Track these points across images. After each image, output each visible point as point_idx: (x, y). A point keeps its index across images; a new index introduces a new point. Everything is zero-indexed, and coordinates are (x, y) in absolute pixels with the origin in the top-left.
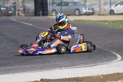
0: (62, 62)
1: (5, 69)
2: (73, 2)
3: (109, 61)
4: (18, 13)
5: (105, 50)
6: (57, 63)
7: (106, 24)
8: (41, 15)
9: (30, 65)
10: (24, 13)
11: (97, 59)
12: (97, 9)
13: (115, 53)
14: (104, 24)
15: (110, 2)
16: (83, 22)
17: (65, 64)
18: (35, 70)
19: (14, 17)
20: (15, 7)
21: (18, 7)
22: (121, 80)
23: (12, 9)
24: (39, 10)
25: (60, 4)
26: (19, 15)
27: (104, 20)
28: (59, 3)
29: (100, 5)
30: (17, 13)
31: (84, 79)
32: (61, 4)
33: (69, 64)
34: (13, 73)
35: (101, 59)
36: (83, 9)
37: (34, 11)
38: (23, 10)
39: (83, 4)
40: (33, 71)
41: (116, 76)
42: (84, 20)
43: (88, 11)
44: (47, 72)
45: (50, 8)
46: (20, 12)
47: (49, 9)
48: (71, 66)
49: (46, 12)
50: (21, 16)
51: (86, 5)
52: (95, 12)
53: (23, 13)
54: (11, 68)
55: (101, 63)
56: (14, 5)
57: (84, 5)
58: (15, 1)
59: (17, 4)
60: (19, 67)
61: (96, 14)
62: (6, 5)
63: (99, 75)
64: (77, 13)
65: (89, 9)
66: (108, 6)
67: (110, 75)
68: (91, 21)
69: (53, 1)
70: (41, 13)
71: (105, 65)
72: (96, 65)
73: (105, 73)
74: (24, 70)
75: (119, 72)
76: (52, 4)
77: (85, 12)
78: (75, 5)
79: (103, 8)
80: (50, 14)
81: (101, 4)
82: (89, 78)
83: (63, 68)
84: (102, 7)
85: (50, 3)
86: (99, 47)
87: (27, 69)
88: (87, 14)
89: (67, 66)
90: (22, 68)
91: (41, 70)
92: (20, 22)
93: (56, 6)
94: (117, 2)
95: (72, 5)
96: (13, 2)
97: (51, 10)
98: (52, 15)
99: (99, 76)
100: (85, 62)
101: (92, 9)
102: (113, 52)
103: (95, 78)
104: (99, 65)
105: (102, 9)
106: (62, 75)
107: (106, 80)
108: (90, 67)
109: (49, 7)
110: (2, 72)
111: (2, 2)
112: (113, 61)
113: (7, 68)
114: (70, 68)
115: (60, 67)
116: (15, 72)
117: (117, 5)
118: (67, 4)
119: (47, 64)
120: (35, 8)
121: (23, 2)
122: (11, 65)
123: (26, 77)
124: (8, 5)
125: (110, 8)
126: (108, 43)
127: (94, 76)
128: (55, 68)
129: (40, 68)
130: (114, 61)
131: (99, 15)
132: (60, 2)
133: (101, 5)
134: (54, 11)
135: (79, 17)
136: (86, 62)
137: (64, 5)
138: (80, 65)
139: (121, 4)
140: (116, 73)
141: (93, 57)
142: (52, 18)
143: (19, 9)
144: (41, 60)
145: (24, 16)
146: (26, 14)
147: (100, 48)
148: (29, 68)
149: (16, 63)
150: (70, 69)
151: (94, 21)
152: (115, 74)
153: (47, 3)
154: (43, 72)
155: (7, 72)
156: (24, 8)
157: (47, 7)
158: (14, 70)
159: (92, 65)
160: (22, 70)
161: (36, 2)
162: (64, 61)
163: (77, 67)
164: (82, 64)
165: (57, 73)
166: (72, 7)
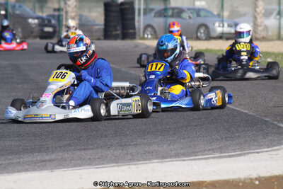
0: (165, 146)
1: (34, 159)
2: (194, 9)
3: (274, 146)
5: (267, 119)
6: (154, 147)
7: (269, 60)
9: (91, 151)
11: (246, 141)
14: (263, 59)
15: (277, 9)
17: (172, 151)
18: (102, 164)
20: (59, 19)
21: (66, 19)
23: (54, 22)
24: (115, 27)
25: (162, 13)
27: (264, 50)
28: (161, 11)
29: (255, 18)
31: (217, 185)
32: (166, 12)
33: (182, 151)
35: (255, 141)
36: (217, 24)
37: (103, 27)
39: (216, 13)
40: (97, 165)
42: (219, 51)
43: (226, 29)
44: (130, 168)
45: (139, 22)
47: (137, 24)
48: (184, 155)
49: (132, 31)
51: (223, 17)
54: (47, 158)
55: (257, 149)
56: (56, 13)
57: (218, 16)
58: (60, 5)
59: (64, 10)
60: (66, 156)
62: (40, 14)
63: (251, 176)
66: (274, 18)
69: (147, 7)
70: (119, 32)
71: (263, 154)
72: (245, 154)
73: (265, 173)
74: (77, 162)
76: (145, 14)
77: (221, 32)
78: (198, 15)
79: (262, 22)
80: (139, 35)
81: (258, 14)
82: (227, 183)
83: (168, 159)
84: (259, 21)
85: (139, 10)
86: (251, 113)
87: (84, 159)
88: (225, 36)
89: (177, 156)
90: (73, 158)
91: (116, 163)
93: (155, 16)
95: (191, 15)
96: (56, 6)
97: (142, 27)
98: (143, 38)
99: (251, 179)
100: (218, 146)
103: (241, 184)
105: (261, 26)
108: (230, 159)
109: (137, 18)
110: (28, 167)
111: (31, 5)
113: (38, 157)
114: (184, 160)
115: (163, 156)
116: (57, 167)
118: (178, 12)
119: (132, 150)
120: (106, 20)
121: (79, 8)
122: (47, 151)
123: (81, 178)
125: (279, 23)
126: (272, 104)
127: (240, 179)
128: (150, 159)
129: (113, 158)
131: (254, 39)
133: (258, 17)
134: (149, 29)
135: (206, 42)
137: (172, 16)
138: (206, 154)
141: (237, 134)
142: (145, 45)
144: (116, 141)
147: (254, 114)
148: (90, 158)
150: (183, 162)
153: (133, 9)
155: (39, 166)
156: (80, 20)
157: (134, 19)
158: (55, 162)
159: (234, 153)
160: (73, 161)
161: (108, 8)
162: (169, 145)
163: (201, 157)
164: (210, 152)
165: (153, 170)
166: (192, 21)
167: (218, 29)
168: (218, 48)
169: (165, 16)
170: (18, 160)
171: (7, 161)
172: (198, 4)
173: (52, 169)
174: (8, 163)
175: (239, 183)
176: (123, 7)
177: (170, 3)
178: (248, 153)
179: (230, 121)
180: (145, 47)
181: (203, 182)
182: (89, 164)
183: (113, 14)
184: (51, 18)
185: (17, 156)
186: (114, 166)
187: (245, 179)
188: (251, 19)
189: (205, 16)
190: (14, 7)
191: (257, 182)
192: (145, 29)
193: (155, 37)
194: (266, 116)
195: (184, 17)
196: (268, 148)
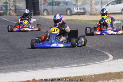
0: (54, 62)
2: (65, 2)
3: (101, 61)
4: (10, 13)
5: (97, 49)
6: (49, 63)
8: (32, 15)
9: (22, 64)
10: (16, 12)
11: (89, 59)
12: (88, 9)
13: (107, 53)
14: (95, 23)
15: (101, 2)
17: (57, 64)
18: (27, 70)
19: (5, 16)
20: (6, 7)
21: (9, 7)
22: (113, 80)
23: (4, 8)
25: (51, 4)
26: (11, 14)
29: (91, 5)
30: (8, 12)
32: (53, 3)
33: (61, 64)
34: (5, 73)
35: (92, 59)
36: (75, 9)
38: (14, 10)
39: (74, 3)
40: (24, 70)
41: (108, 76)
42: (76, 20)
43: (79, 11)
44: (38, 71)
46: (11, 12)
47: (40, 9)
48: (62, 65)
49: (38, 12)
50: (12, 15)
51: (77, 5)
52: (87, 12)
53: (14, 12)
54: (2, 68)
55: (93, 62)
56: (5, 4)
57: (75, 5)
59: (8, 3)
60: (11, 67)
61: (87, 14)
63: (91, 74)
64: (69, 13)
65: (80, 9)
66: (99, 5)
67: (102, 75)
68: (83, 20)
70: (32, 12)
71: (96, 64)
72: (88, 65)
73: (97, 73)
75: (111, 72)
77: (76, 12)
78: (67, 5)
80: (41, 14)
81: (93, 4)
82: (80, 77)
83: (55, 67)
84: (93, 7)
86: (90, 47)
87: (19, 68)
88: (78, 13)
89: (59, 66)
90: (14, 67)
91: (33, 69)
92: (11, 21)
93: (48, 5)
94: (108, 2)
95: (63, 4)
96: (5, 1)
97: (42, 10)
98: (43, 15)
99: (91, 75)
101: (84, 9)
102: (104, 52)
103: (87, 78)
104: (90, 65)
105: (94, 9)
106: (54, 75)
107: (97, 80)
108: (81, 67)
109: (40, 6)
112: (104, 61)
114: (62, 68)
115: (52, 66)
116: (7, 72)
117: (108, 5)
118: (58, 4)
119: (39, 64)
120: (27, 7)
121: (15, 2)
122: (2, 65)
123: (17, 76)
125: (102, 7)
126: (99, 43)
127: (86, 75)
128: (47, 68)
130: (106, 61)
131: (91, 14)
132: (52, 1)
133: (93, 5)
134: (46, 11)
135: (70, 16)
136: (77, 62)
137: (55, 5)
139: (112, 4)
140: (108, 73)
141: (85, 56)
143: (10, 8)
144: (32, 60)
145: (16, 16)
146: (18, 14)
147: (92, 47)
148: (21, 68)
149: (8, 63)
151: (86, 21)
152: (106, 73)
153: (38, 2)
154: (35, 71)
156: (15, 7)
157: (39, 6)
158: (6, 69)
159: (83, 64)
160: (14, 69)
161: (27, 2)
162: (56, 61)
163: (69, 66)
164: (73, 64)
165: (49, 72)
166: (64, 7)
167: (75, 11)
168: (76, 19)
173: (5, 72)
175: (86, 77)
176: (34, 1)
178: (89, 64)
179: (81, 50)
180: (44, 18)
181: (71, 77)
182: (21, 70)
184: (3, 7)
186: (32, 71)
187: (88, 75)
188: (90, 6)
189: (70, 5)
191: (94, 77)
192: (44, 11)
193: (48, 14)
194: (97, 48)
195: (61, 5)
196: (98, 62)
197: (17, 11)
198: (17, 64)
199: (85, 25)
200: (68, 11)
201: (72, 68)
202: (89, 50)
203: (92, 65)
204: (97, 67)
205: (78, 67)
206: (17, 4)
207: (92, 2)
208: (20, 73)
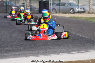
0: (60, 49)
1: (16, 54)
2: (69, 3)
6: (56, 50)
7: (94, 20)
9: (35, 51)
11: (87, 47)
12: (87, 9)
14: (92, 20)
16: (77, 18)
17: (62, 51)
18: (39, 55)
21: (26, 7)
25: (58, 5)
27: (93, 17)
28: (58, 4)
29: (90, 6)
31: (77, 62)
32: (60, 4)
33: (66, 51)
34: (22, 57)
35: (90, 47)
36: (77, 8)
37: (38, 9)
39: (76, 4)
40: (37, 55)
42: (78, 17)
43: (80, 10)
44: (48, 56)
45: (51, 7)
48: (66, 52)
51: (79, 5)
52: (86, 11)
54: (20, 53)
55: (90, 50)
56: (23, 5)
57: (77, 5)
59: (26, 4)
60: (27, 52)
61: (86, 12)
62: (17, 5)
64: (72, 12)
65: (81, 9)
68: (83, 17)
69: (53, 2)
71: (93, 52)
72: (86, 52)
73: (93, 58)
74: (30, 55)
78: (70, 5)
79: (92, 7)
80: (51, 12)
81: (91, 5)
82: (80, 61)
83: (61, 53)
84: (91, 7)
85: (51, 3)
86: (88, 38)
87: (33, 54)
88: (79, 12)
89: (64, 52)
90: (29, 53)
91: (44, 55)
93: (56, 6)
95: (68, 5)
96: (23, 2)
97: (52, 9)
98: (52, 13)
99: (89, 60)
100: (77, 49)
101: (84, 9)
103: (85, 62)
105: (91, 9)
108: (81, 53)
109: (50, 6)
110: (14, 56)
111: (14, 2)
114: (66, 54)
115: (59, 53)
116: (24, 56)
118: (64, 4)
119: (49, 50)
120: (39, 7)
121: (30, 3)
122: (20, 51)
124: (18, 4)
127: (85, 60)
128: (55, 54)
129: (42, 53)
131: (89, 13)
133: (91, 6)
134: (54, 10)
135: (73, 14)
137: (62, 5)
138: (74, 52)
141: (84, 45)
142: (52, 15)
143: (27, 8)
144: (43, 48)
146: (33, 12)
147: (89, 38)
148: (35, 53)
149: (25, 49)
151: (85, 18)
153: (49, 3)
155: (18, 56)
156: (31, 7)
157: (49, 6)
159: (83, 52)
161: (40, 3)
163: (72, 53)
164: (75, 51)
165: (56, 57)
166: (68, 7)
167: (77, 10)
169: (59, 6)
170: (11, 54)
171: (7, 54)
172: (70, 1)
174: (8, 55)
175: (85, 61)
176: (45, 2)
177: (61, 1)
178: (88, 51)
179: (81, 41)
180: (52, 16)
181: (73, 61)
182: (34, 55)
183: (42, 5)
185: (10, 53)
186: (43, 56)
187: (87, 60)
188: (88, 6)
189: (73, 5)
190: (8, 3)
191: (91, 61)
192: (53, 10)
193: (56, 13)
194: (93, 39)
195: (66, 6)
196: (94, 50)
197: (32, 10)
198: (32, 50)
199: (85, 21)
200: (72, 10)
201: (74, 54)
202: (87, 41)
203: (89, 52)
204: (94, 54)
205: (79, 54)
206: (32, 5)
207: (90, 3)
208: (34, 57)
